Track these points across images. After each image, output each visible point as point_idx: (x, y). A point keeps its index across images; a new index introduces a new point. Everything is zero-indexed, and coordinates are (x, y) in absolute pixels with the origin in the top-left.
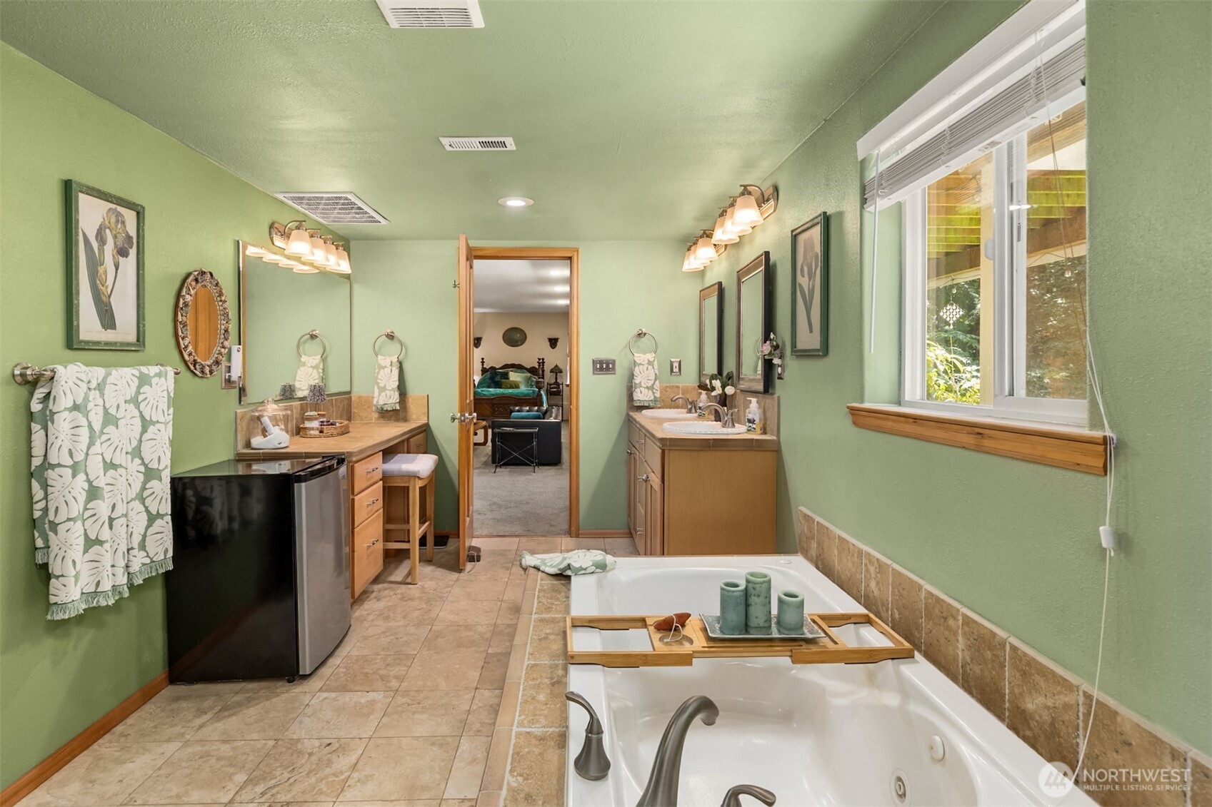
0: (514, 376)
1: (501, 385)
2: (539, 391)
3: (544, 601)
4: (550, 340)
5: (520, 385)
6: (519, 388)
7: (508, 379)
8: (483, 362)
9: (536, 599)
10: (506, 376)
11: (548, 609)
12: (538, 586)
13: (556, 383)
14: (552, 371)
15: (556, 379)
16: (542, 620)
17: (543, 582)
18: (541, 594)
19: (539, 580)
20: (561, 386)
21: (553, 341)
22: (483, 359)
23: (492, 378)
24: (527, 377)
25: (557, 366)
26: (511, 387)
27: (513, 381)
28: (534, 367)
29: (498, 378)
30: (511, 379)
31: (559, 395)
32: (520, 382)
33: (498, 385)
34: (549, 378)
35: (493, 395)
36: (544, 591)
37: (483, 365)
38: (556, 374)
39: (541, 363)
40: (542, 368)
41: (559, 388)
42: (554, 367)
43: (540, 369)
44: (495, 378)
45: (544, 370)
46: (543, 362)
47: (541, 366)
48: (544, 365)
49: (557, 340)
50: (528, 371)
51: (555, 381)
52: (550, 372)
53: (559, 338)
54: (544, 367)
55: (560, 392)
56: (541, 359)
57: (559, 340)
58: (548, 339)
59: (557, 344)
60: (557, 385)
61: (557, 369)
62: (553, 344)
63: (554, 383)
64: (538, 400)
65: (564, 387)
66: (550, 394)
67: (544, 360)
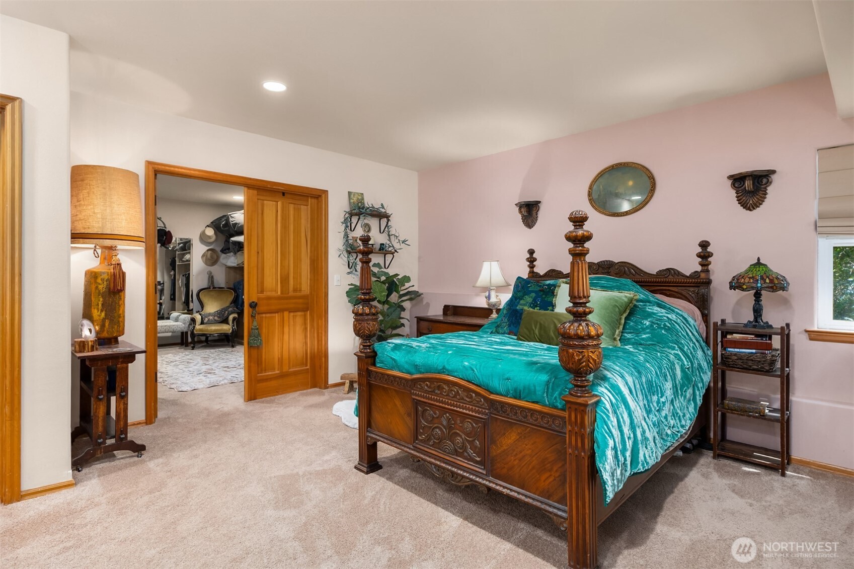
1: (520, 324)
2: (580, 384)
4: (738, 180)
7: (552, 306)
8: (532, 261)
10: (547, 297)
13: (758, 327)
14: (736, 284)
15: (758, 311)
20: (776, 342)
21: (748, 184)
22: (531, 252)
25: (759, 263)
26: (545, 336)
28: (696, 272)
29: (525, 303)
31: (770, 370)
34: (728, 306)
37: (532, 267)
38: (758, 296)
39: (699, 255)
40: (703, 275)
41: (769, 347)
42: (747, 272)
43: (691, 276)
44: (519, 303)
45: (708, 282)
46: (705, 255)
47: (699, 268)
48: (710, 263)
49: (765, 181)
50: (636, 282)
51: (752, 319)
52: (732, 287)
53: (774, 172)
54: (708, 271)
55: (773, 362)
56: (700, 245)
57: (774, 177)
58: (730, 182)
59: (766, 194)
60: (757, 336)
61: (762, 278)
62: (749, 192)
63: (746, 325)
64: (570, 428)
65: (798, 341)
66: (728, 366)
67: (709, 249)
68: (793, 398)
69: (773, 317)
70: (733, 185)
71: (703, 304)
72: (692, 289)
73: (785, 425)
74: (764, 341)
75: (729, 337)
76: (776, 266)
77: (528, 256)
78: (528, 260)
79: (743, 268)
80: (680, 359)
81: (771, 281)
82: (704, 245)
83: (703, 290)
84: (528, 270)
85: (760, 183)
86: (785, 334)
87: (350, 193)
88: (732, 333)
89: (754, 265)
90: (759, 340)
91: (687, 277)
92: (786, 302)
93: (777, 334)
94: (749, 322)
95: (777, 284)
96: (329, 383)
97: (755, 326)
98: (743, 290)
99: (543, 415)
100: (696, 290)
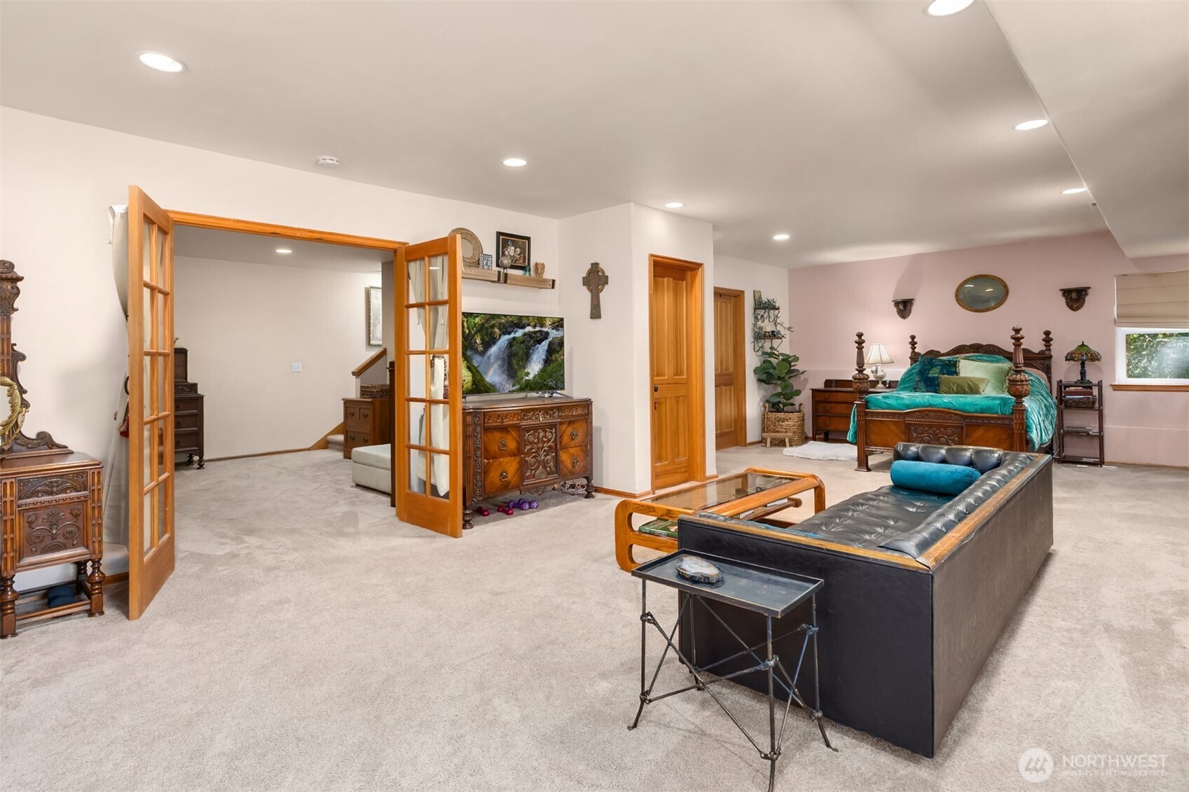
0: (969, 369)
1: (938, 385)
2: (1019, 402)
4: (1067, 293)
5: (982, 387)
6: (977, 392)
7: (957, 373)
8: (913, 344)
10: (951, 368)
13: (1084, 383)
14: (1070, 357)
15: (1083, 374)
20: (1095, 391)
21: (1074, 295)
22: (913, 337)
23: (923, 373)
24: (1001, 371)
25: (1083, 345)
26: (961, 391)
27: (965, 378)
28: (1042, 351)
29: (934, 373)
30: (962, 374)
31: (1092, 408)
32: (982, 380)
33: (932, 385)
34: (1064, 371)
35: (908, 407)
37: (913, 348)
38: (1083, 364)
39: (1044, 340)
40: (1047, 353)
41: (1091, 394)
42: (1076, 350)
43: (1039, 353)
44: (929, 372)
45: (1051, 357)
46: (1048, 339)
47: (1044, 348)
48: (1051, 345)
49: (1084, 293)
50: (1006, 358)
51: (1080, 379)
52: (1066, 360)
53: (1089, 288)
54: (1050, 350)
55: (1094, 403)
56: (1044, 333)
57: (1089, 291)
58: (1061, 293)
59: (1085, 301)
60: (1084, 387)
61: (1086, 354)
62: (1076, 300)
63: (1076, 382)
64: (1015, 421)
65: (1107, 392)
66: (1066, 407)
67: (1050, 336)
68: (1104, 426)
69: (1092, 377)
70: (1064, 295)
71: (1048, 370)
72: (1040, 361)
73: (1100, 438)
74: (1088, 390)
75: (1067, 389)
76: (1094, 346)
77: (911, 340)
78: (910, 343)
79: (1073, 348)
80: (1043, 401)
81: (1091, 355)
82: (1047, 333)
83: (1047, 363)
84: (911, 350)
85: (1081, 294)
86: (1100, 385)
87: (754, 291)
88: (1069, 387)
89: (1081, 346)
90: (1085, 390)
91: (1036, 354)
92: (1099, 369)
93: (1095, 386)
94: (1078, 380)
95: (1095, 357)
96: (748, 442)
97: (1081, 383)
98: (1075, 361)
99: (998, 418)
100: (1043, 362)
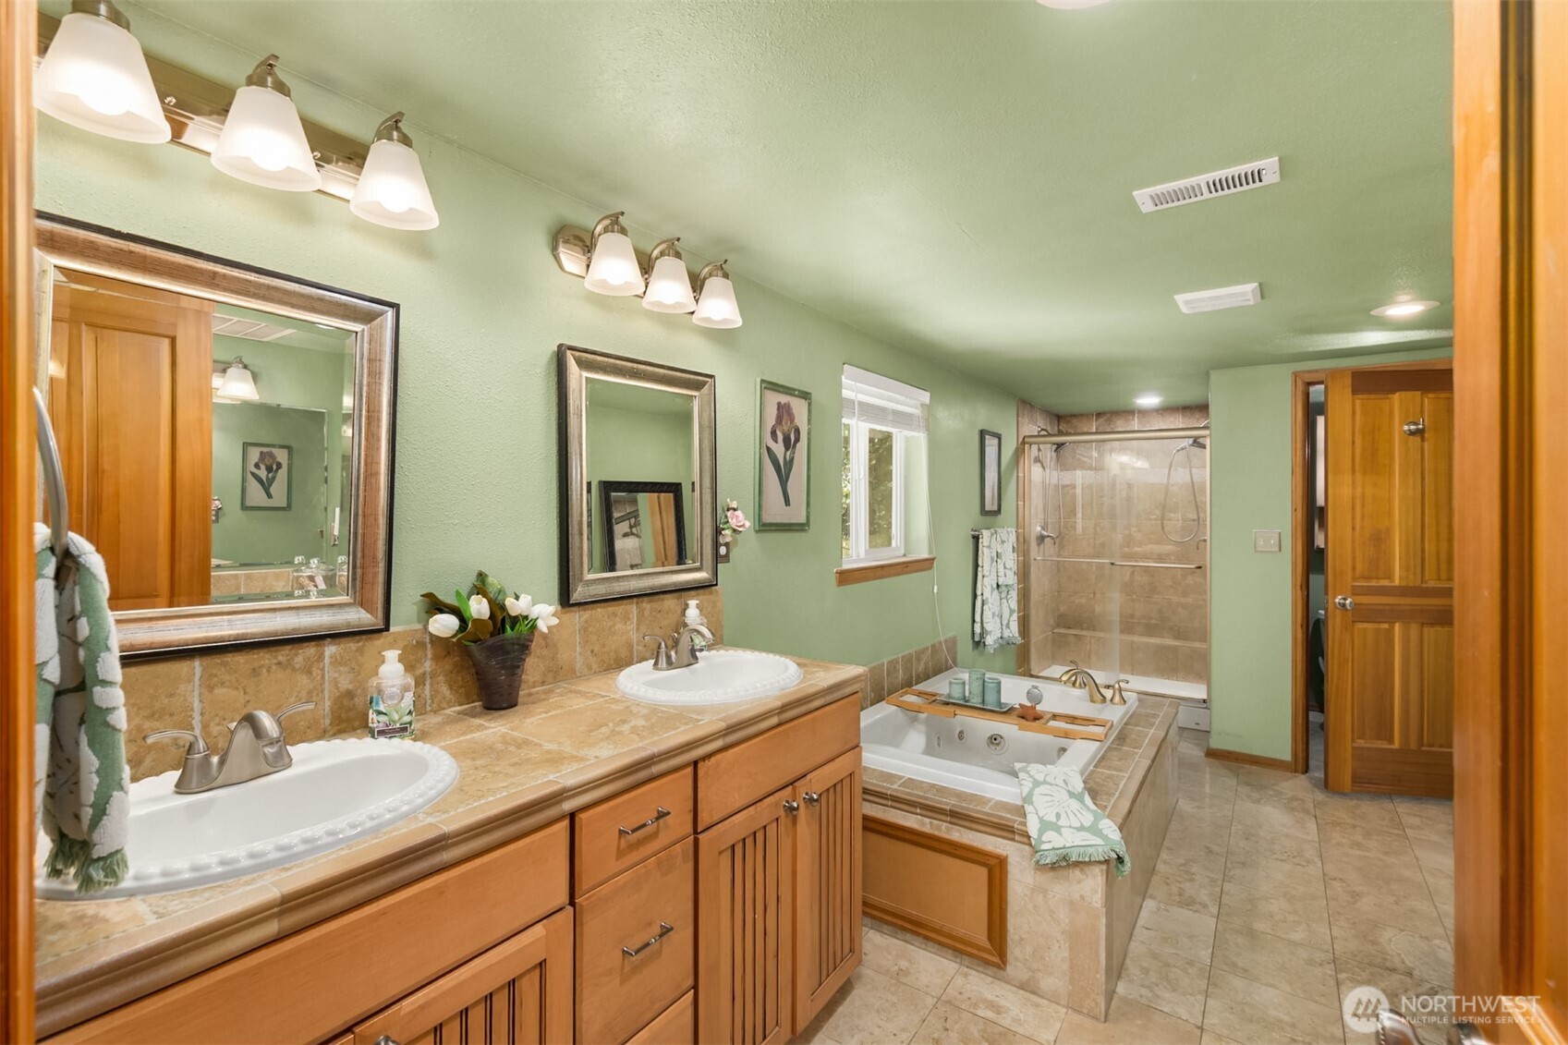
3: (1111, 785)
9: (1120, 789)
11: (1110, 777)
12: (1113, 801)
16: (1121, 770)
17: (1105, 804)
18: (1113, 791)
19: (1109, 808)
36: (1107, 794)
